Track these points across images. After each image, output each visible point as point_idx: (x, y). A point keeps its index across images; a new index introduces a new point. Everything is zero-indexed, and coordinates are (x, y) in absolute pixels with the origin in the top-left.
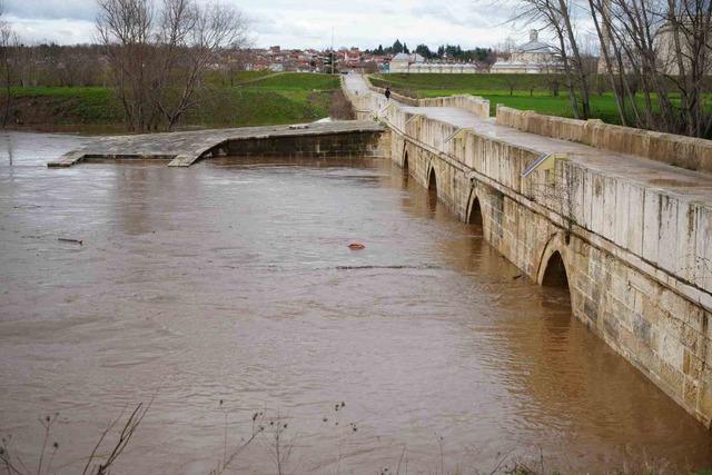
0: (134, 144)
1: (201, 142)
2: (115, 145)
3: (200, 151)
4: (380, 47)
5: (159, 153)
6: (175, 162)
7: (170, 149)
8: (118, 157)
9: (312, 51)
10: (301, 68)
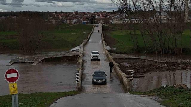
0: (24, 59)
1: (40, 59)
2: (20, 59)
3: (39, 61)
4: (114, 11)
5: (30, 62)
6: (33, 64)
7: (32, 61)
8: (21, 63)
9: (89, 13)
10: (84, 20)
